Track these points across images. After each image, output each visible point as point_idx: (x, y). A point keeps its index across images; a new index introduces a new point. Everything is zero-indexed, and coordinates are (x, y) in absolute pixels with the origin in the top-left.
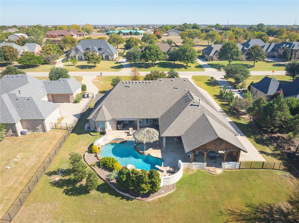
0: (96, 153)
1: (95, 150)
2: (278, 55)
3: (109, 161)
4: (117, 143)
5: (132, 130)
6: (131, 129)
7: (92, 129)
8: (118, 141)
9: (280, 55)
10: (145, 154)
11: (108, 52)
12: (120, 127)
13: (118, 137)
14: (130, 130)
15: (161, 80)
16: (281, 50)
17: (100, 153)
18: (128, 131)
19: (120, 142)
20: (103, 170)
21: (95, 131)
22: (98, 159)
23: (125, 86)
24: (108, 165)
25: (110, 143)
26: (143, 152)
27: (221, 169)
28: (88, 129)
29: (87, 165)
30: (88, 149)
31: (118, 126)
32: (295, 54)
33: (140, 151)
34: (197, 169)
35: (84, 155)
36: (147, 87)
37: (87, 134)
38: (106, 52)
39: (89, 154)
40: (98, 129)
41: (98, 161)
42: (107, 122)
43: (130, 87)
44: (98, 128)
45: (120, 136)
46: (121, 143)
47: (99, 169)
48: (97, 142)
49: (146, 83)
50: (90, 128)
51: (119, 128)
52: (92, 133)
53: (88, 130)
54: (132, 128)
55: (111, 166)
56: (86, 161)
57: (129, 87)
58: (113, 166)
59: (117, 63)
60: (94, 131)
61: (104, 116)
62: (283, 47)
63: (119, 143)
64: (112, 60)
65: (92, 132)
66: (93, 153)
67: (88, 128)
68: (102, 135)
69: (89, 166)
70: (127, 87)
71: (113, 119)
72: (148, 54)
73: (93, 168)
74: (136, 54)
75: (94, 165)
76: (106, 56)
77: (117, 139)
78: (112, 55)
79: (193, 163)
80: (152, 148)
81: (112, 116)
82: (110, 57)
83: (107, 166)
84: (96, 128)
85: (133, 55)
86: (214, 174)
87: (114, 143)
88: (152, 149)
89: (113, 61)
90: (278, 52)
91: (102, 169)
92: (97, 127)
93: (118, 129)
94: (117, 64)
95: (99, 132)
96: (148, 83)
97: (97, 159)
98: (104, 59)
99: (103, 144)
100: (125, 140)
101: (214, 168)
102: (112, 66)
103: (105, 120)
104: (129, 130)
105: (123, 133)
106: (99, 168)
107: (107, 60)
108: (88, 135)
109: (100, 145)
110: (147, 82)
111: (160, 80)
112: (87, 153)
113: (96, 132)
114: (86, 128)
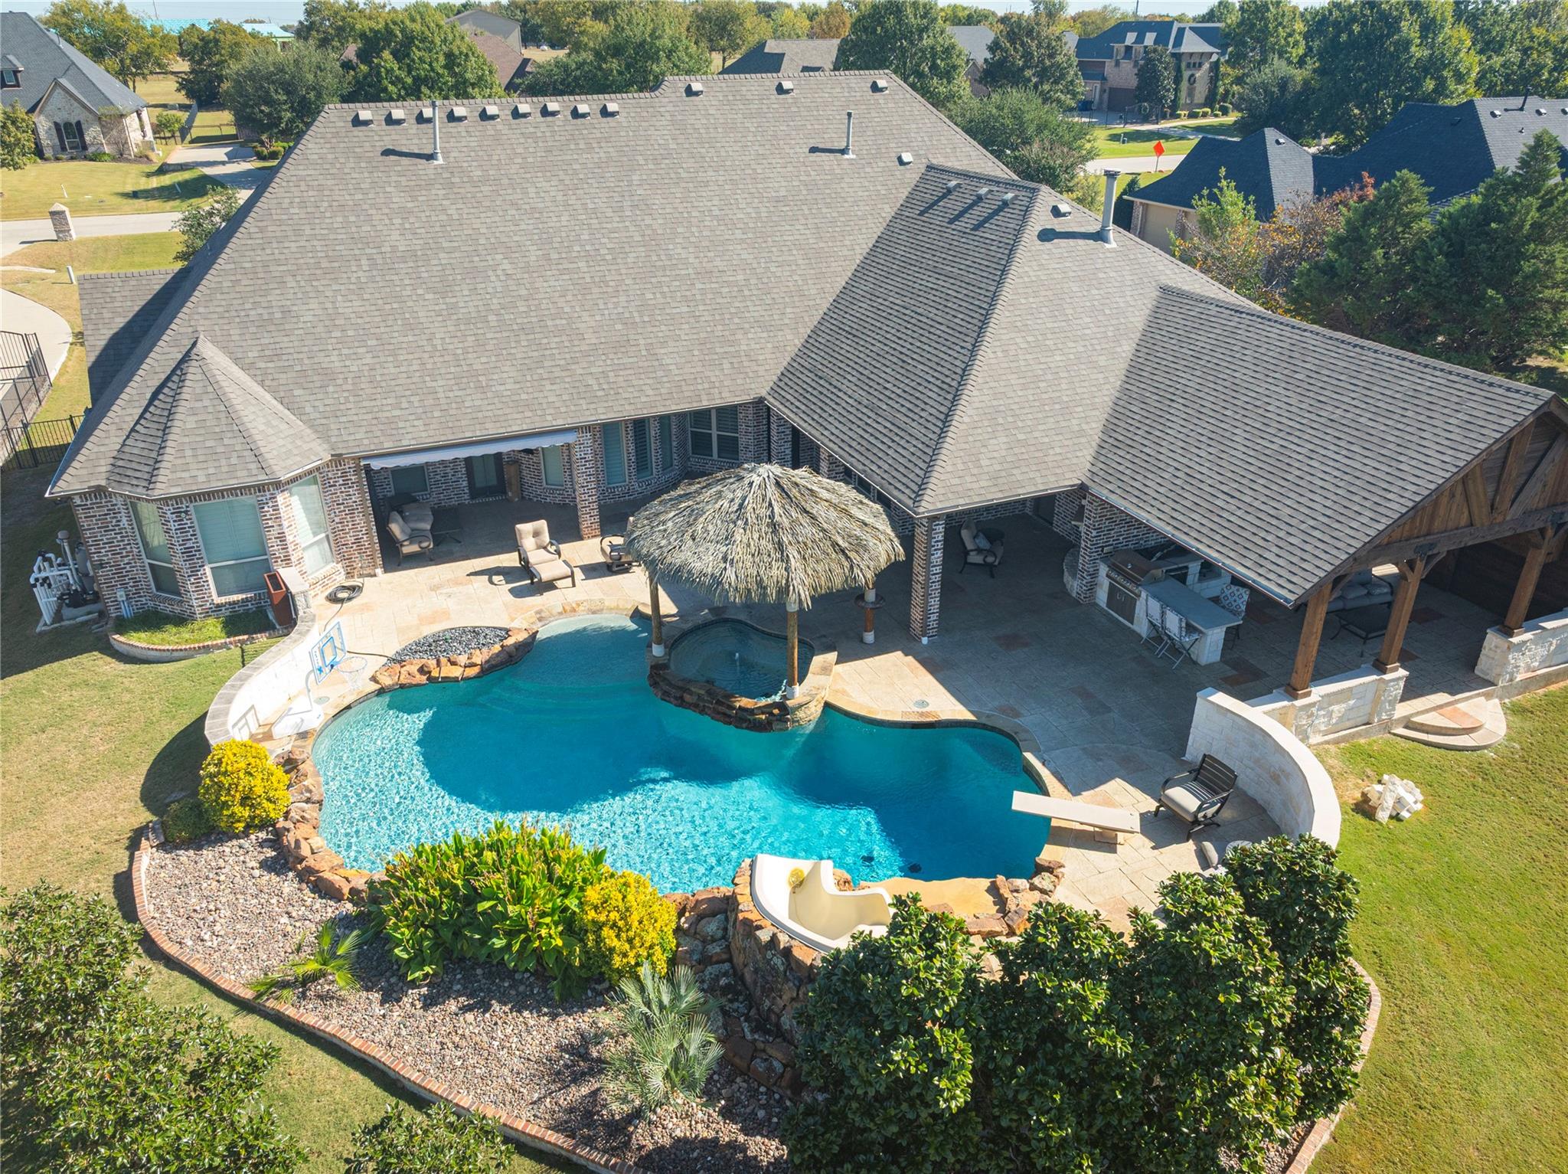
0: (266, 824)
1: (245, 800)
2: (1106, 96)
3: (515, 884)
4: (456, 672)
5: (546, 538)
6: (536, 534)
7: (119, 599)
8: (463, 659)
9: (1114, 91)
10: (800, 714)
11: (72, 95)
12: (413, 538)
13: (432, 620)
14: (528, 543)
15: (696, 86)
16: (1117, 64)
17: (310, 811)
18: (510, 560)
19: (480, 657)
20: (452, 1006)
21: (166, 608)
22: (325, 890)
23: (387, 152)
24: (511, 934)
25: (381, 692)
26: (782, 706)
27: (1488, 696)
28: (67, 612)
29: (209, 999)
30: (150, 796)
31: (396, 528)
32: (1192, 80)
33: (744, 702)
34: (1336, 742)
35: (123, 885)
36: (590, 148)
37: (86, 659)
38: (58, 98)
39: (185, 856)
40: (199, 588)
41: (330, 910)
42: (281, 498)
43: (440, 161)
44: (194, 571)
45: (446, 614)
46: (489, 669)
47: (397, 1014)
48: (236, 710)
49: (575, 114)
50: (97, 597)
51: (409, 549)
52: (138, 640)
53: (80, 615)
54: (542, 524)
55: (552, 935)
56: (172, 949)
57: (431, 157)
58: (572, 927)
59: (163, 170)
60: (151, 620)
61: (243, 434)
62: (1128, 49)
63: (473, 672)
64: (120, 156)
65: (124, 625)
66: (227, 835)
67: (73, 598)
68: (262, 638)
69: (244, 1006)
70: (405, 161)
71: (338, 459)
72: (399, 79)
73: (310, 1017)
74: (310, 77)
75: (307, 980)
76: (56, 124)
77: (435, 645)
78: (112, 121)
79: (1318, 692)
80: (829, 649)
81: (324, 435)
82: (92, 133)
83: (499, 943)
84: (166, 581)
85: (289, 88)
86: (1474, 749)
87: (423, 679)
88: (833, 656)
89: (128, 161)
90: (1104, 79)
91: (429, 1002)
92: (179, 562)
93: (393, 557)
94: (167, 176)
95: (207, 614)
96: (596, 119)
97: (308, 896)
98: (48, 153)
99: (315, 720)
100: (522, 637)
101: (1442, 698)
102: (129, 189)
103: (262, 478)
104: (512, 543)
105: (457, 583)
106: (390, 996)
107: (72, 159)
108: (96, 665)
109: (277, 731)
110: (583, 108)
111: (689, 92)
112: (148, 857)
113: (181, 620)
114: (46, 600)
